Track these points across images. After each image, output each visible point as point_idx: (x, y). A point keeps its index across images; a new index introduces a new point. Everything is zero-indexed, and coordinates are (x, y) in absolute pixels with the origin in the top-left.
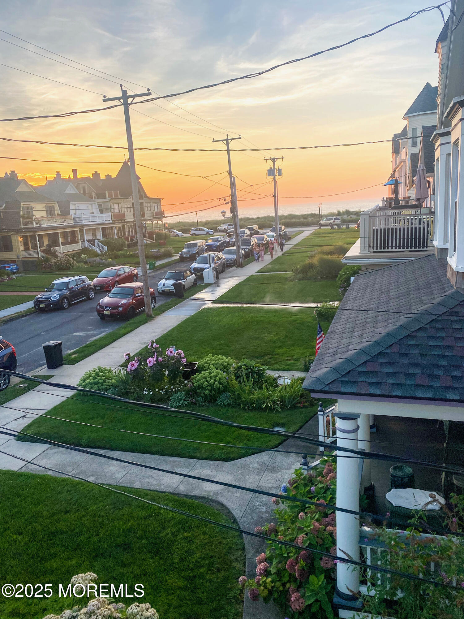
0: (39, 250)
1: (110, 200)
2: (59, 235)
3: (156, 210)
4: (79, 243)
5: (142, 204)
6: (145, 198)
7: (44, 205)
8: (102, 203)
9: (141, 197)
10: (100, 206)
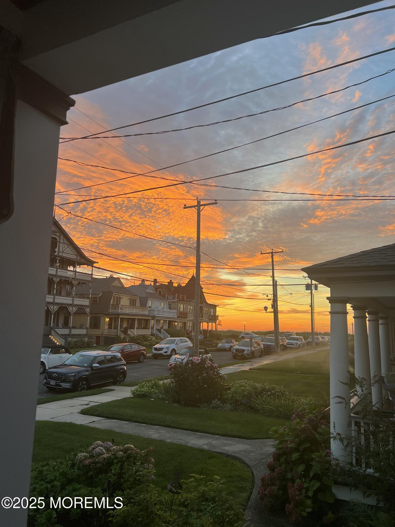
0: (119, 329)
1: (178, 301)
2: (136, 320)
3: (212, 314)
4: (149, 329)
5: (201, 308)
6: (205, 303)
7: (129, 298)
8: (171, 303)
9: (202, 303)
10: (170, 304)
